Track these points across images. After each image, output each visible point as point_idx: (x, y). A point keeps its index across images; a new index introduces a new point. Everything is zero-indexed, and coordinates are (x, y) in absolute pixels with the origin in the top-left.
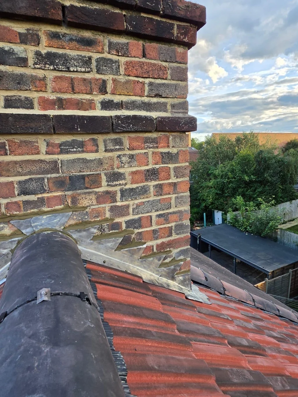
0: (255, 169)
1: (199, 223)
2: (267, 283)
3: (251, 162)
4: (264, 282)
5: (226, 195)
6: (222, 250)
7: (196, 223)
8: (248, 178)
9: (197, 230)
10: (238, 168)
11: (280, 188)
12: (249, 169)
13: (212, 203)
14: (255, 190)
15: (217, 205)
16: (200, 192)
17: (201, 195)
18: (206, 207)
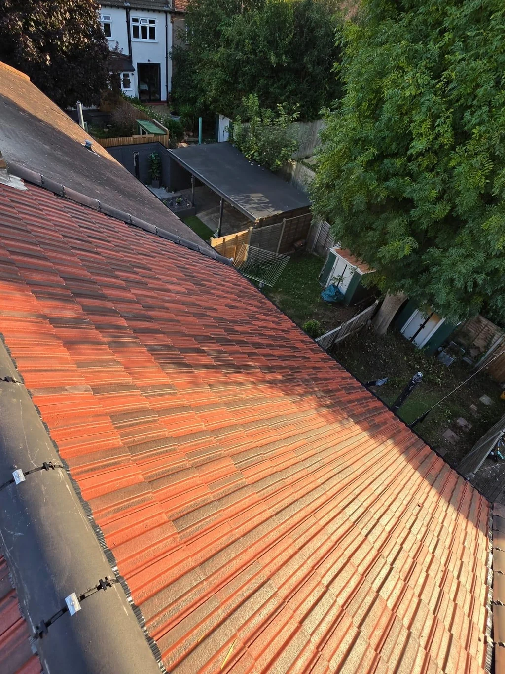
0: (290, 43)
1: (193, 136)
2: (250, 234)
3: (287, 25)
4: (246, 231)
5: (240, 87)
6: (206, 183)
7: (187, 135)
8: (276, 59)
9: (182, 147)
10: (263, 32)
11: (325, 88)
12: (281, 40)
13: (215, 100)
14: (285, 87)
15: (222, 105)
16: (198, 71)
17: (199, 78)
18: (206, 106)
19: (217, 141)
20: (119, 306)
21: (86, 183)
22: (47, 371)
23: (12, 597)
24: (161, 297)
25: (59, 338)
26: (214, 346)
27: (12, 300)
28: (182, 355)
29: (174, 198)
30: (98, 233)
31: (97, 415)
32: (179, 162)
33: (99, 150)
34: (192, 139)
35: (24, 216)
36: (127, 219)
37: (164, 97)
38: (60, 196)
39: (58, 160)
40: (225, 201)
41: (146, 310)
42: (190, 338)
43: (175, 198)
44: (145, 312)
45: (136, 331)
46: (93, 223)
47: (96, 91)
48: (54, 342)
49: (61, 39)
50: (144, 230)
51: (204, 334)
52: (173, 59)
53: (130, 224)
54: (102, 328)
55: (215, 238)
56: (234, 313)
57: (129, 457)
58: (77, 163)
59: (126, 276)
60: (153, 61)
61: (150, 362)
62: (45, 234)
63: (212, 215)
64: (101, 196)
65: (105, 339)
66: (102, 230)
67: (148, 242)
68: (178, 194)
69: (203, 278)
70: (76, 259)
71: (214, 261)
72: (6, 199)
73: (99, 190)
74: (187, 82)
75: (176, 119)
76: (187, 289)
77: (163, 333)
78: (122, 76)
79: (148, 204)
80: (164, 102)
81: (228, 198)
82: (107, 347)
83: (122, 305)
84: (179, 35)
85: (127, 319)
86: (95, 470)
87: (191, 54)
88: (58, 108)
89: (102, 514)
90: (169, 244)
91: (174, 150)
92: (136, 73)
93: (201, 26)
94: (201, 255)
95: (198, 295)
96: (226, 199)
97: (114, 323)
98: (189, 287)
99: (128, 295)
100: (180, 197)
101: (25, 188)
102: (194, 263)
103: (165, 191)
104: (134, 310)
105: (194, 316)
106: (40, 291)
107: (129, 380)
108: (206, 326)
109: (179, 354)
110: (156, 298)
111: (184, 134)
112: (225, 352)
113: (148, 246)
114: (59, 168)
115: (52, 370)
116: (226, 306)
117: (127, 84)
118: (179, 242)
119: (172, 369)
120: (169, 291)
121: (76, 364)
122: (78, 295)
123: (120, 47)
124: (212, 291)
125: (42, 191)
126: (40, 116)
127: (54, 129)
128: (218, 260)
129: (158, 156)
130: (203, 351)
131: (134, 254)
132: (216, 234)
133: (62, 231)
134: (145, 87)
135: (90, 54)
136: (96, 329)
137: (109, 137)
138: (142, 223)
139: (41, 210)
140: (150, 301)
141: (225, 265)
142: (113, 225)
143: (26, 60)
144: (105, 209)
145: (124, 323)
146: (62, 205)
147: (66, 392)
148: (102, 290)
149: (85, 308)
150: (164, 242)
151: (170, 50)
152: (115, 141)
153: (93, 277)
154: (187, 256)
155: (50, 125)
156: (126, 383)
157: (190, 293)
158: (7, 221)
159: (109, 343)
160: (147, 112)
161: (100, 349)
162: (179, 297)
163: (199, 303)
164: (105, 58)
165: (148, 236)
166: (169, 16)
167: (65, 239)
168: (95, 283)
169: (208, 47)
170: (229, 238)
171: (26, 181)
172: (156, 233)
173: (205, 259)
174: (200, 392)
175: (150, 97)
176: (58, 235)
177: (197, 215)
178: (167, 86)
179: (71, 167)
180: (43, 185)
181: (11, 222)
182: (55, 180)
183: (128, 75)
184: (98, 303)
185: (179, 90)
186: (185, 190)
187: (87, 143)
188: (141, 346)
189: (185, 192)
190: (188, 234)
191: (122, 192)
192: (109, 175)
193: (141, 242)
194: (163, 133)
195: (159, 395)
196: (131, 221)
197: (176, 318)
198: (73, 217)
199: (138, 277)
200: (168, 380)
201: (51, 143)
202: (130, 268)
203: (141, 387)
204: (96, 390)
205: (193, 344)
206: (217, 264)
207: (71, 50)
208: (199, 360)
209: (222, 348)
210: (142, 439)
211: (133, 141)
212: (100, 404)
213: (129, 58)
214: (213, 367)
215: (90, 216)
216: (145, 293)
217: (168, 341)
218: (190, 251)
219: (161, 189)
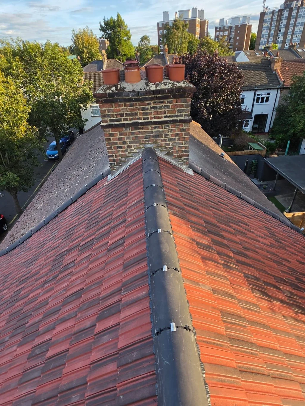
1: (282, 151)
6: (285, 178)
7: (278, 150)
9: (274, 157)
16: (293, 116)
17: (292, 119)
18: (294, 134)
19: (298, 154)
20: (230, 244)
21: (219, 174)
22: (192, 270)
23: (154, 400)
24: (254, 244)
25: (199, 254)
26: (287, 288)
27: (182, 228)
28: (265, 287)
29: (261, 185)
30: (223, 201)
31: (214, 308)
32: (270, 165)
33: (227, 157)
34: (281, 153)
35: (191, 188)
36: (238, 194)
37: (267, 130)
38: (207, 179)
39: (208, 162)
40: (299, 190)
41: (245, 250)
42: (271, 277)
43: (263, 185)
44: (244, 251)
45: (238, 261)
46: (221, 195)
47: (230, 129)
48: (197, 255)
49: (220, 108)
50: (247, 202)
51: (281, 277)
52: (277, 111)
53: (239, 197)
54: (220, 255)
55: (287, 212)
56: (303, 268)
57: (229, 345)
58: (216, 164)
59: (235, 227)
60: (264, 113)
61: (245, 284)
62: (199, 197)
63: (287, 198)
64: (225, 181)
65: (221, 262)
66: (225, 199)
67: (248, 209)
68: (265, 183)
69: (281, 238)
70: (211, 212)
71: (289, 228)
72: (186, 179)
73: (225, 177)
74: (284, 122)
75: (273, 142)
76: (270, 243)
77: (254, 268)
78: (245, 121)
79: (250, 188)
80: (266, 133)
81: (301, 188)
82: (222, 267)
83: (231, 244)
84: (283, 99)
85: (234, 253)
86: (209, 344)
87: (290, 107)
88: (211, 138)
89: (210, 377)
90: (261, 212)
91: (268, 159)
92: (253, 120)
93: (299, 93)
94: (281, 223)
95: (277, 248)
96: (299, 189)
97: (227, 253)
98: (271, 242)
99: (235, 239)
100: (266, 185)
101: (194, 175)
102: (275, 227)
103: (257, 181)
104: (238, 249)
105: (274, 262)
106: (194, 226)
107: (232, 292)
108: (282, 271)
109: (263, 286)
110: (251, 244)
111: (276, 150)
112: (296, 295)
113: (249, 212)
114: (208, 166)
115: (194, 271)
116: (297, 261)
117: (246, 125)
118: (267, 212)
119: (258, 294)
120: (259, 241)
121: (206, 271)
122: (210, 232)
123: (247, 108)
124: (287, 248)
125: (200, 176)
126: (203, 142)
127: (208, 148)
128: (292, 228)
129: (257, 161)
130: (280, 289)
131: (240, 215)
132: (287, 210)
133: (206, 197)
134: (257, 126)
135: (232, 113)
136: (217, 254)
137: (230, 151)
138: (246, 198)
139: (199, 186)
140: (247, 245)
141: (296, 232)
142: (230, 197)
143: (201, 118)
144: (228, 188)
145: (232, 255)
146: (207, 184)
147: (199, 287)
148: (222, 232)
149: (213, 240)
150: (258, 211)
151: (276, 106)
152: (234, 153)
153: (218, 224)
154: (271, 221)
155: (207, 146)
156: (230, 293)
157: (272, 246)
158: (185, 189)
159: (223, 265)
160: (255, 138)
161: (218, 267)
162: (264, 247)
163: (278, 254)
164: (239, 114)
165: (248, 206)
166: (279, 90)
167: (207, 201)
168: (219, 227)
169: (303, 102)
170: (298, 214)
171: (194, 172)
172: (254, 205)
173: (283, 226)
174: (276, 318)
175: (258, 131)
176: (204, 199)
177: (275, 197)
178: (270, 125)
179: (214, 166)
180: (201, 174)
181: (186, 190)
182: (206, 172)
183: (248, 121)
184: (219, 239)
185: (277, 126)
186: (270, 181)
187: (222, 154)
188: (240, 272)
189: (270, 183)
190: (272, 208)
191: (236, 179)
192: (230, 170)
193: (244, 208)
194: (263, 149)
195: (249, 309)
196: (240, 196)
197: (262, 260)
198: (212, 190)
199: (241, 228)
200: (254, 300)
201: (206, 154)
202: (238, 222)
203: (239, 300)
204: (214, 291)
205: (272, 281)
206: (291, 230)
207: (223, 112)
208: (276, 294)
209: (294, 291)
210: (237, 336)
211: (244, 153)
212: (215, 301)
213: (251, 113)
214: (286, 303)
215: (220, 191)
216: (245, 239)
217: (257, 274)
218: (273, 218)
219: (254, 179)
